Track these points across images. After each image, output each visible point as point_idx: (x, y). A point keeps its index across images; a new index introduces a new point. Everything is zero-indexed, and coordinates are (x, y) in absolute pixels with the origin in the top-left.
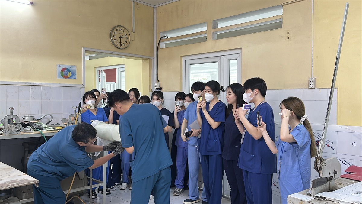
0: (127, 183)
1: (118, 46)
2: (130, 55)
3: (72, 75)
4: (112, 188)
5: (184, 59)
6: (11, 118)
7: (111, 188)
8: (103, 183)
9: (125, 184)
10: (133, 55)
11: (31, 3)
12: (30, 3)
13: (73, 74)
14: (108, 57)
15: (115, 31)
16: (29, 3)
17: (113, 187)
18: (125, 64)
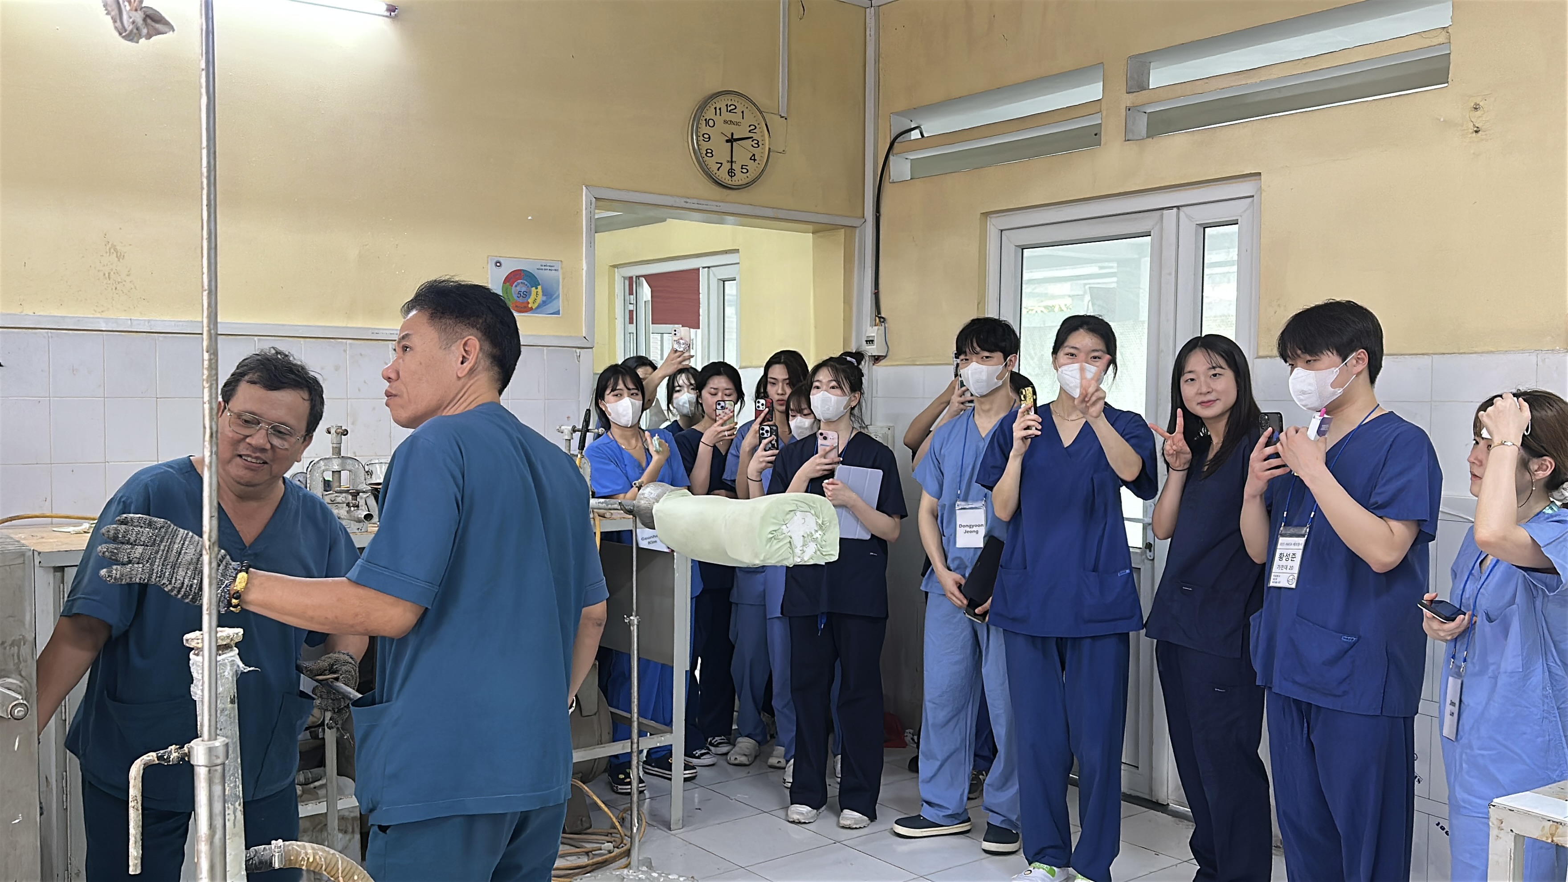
0: (758, 738)
1: (723, 175)
2: (769, 213)
3: (544, 298)
4: (698, 758)
5: (994, 225)
6: (336, 468)
7: (694, 757)
8: (672, 733)
9: (745, 744)
10: (781, 214)
11: (392, 9)
12: (388, 10)
13: (550, 295)
14: (668, 220)
15: (710, 114)
16: (382, 9)
17: (702, 755)
18: (737, 251)
